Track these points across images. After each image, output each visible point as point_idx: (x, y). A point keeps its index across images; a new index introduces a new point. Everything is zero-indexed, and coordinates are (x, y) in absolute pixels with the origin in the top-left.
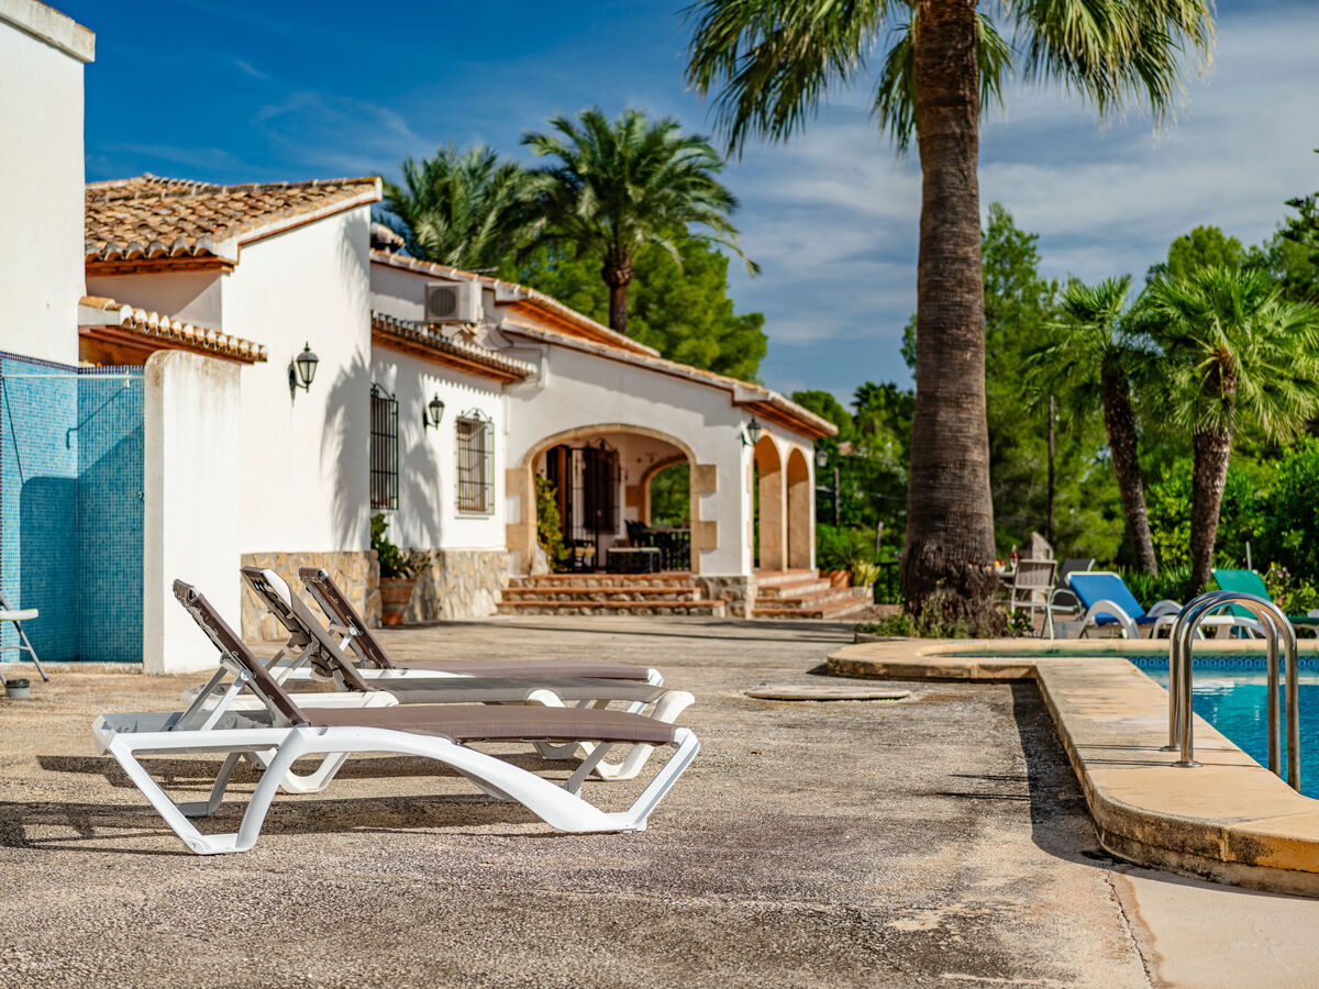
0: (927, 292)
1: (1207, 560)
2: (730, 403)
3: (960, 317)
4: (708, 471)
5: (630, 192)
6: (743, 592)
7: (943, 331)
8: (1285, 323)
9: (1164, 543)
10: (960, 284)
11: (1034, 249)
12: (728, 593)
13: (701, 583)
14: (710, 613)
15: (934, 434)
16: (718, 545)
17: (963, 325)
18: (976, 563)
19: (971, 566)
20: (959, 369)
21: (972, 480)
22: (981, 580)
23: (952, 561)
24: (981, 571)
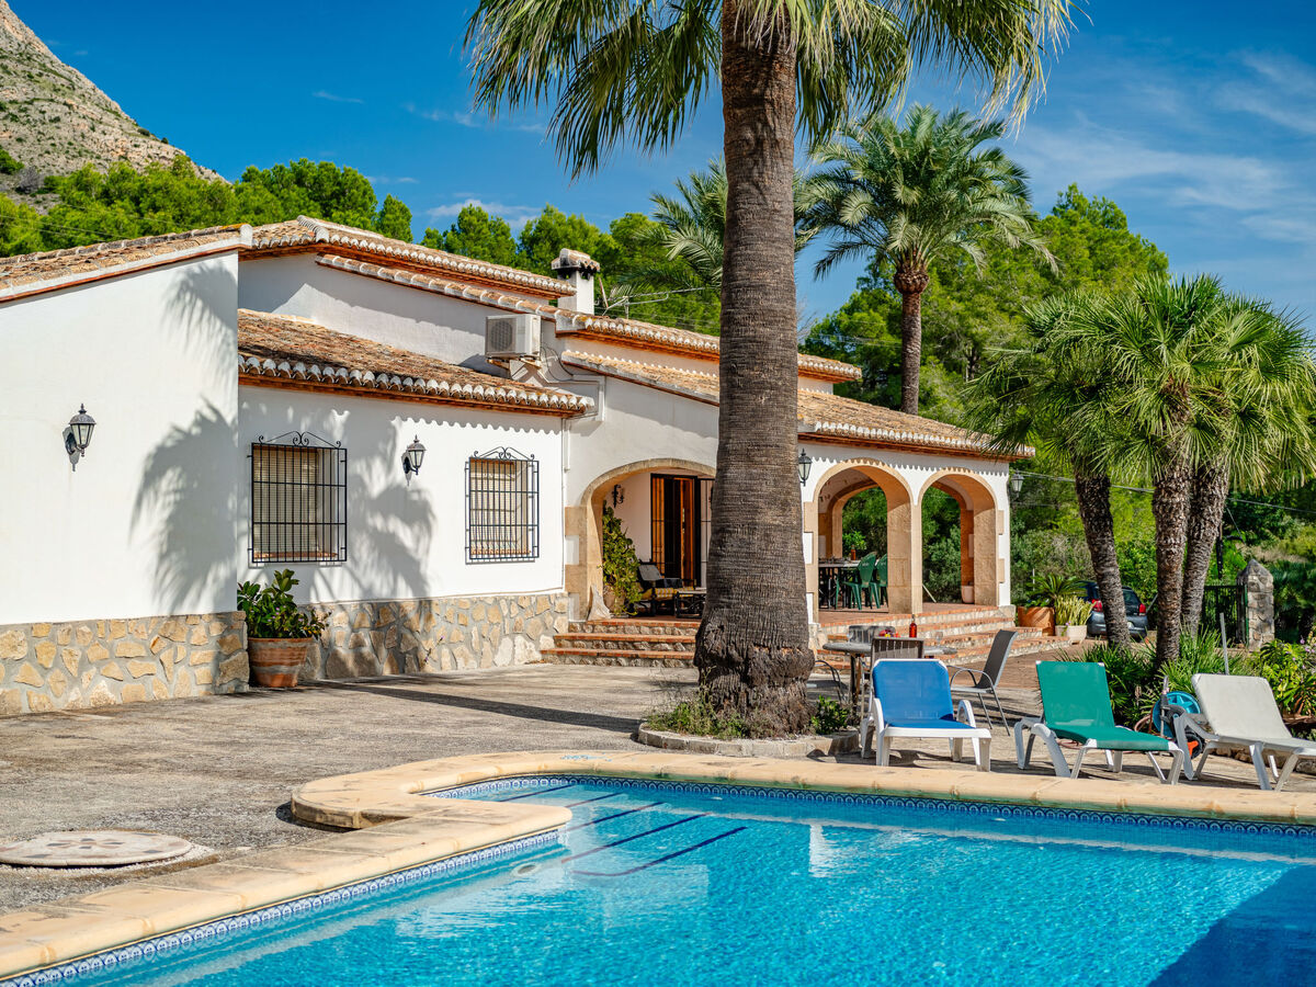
5: (899, 195)
7: (734, 372)
15: (724, 493)
17: (756, 363)
18: (764, 646)
19: (757, 649)
20: (752, 416)
21: (763, 547)
22: (768, 665)
23: (734, 643)
24: (770, 655)
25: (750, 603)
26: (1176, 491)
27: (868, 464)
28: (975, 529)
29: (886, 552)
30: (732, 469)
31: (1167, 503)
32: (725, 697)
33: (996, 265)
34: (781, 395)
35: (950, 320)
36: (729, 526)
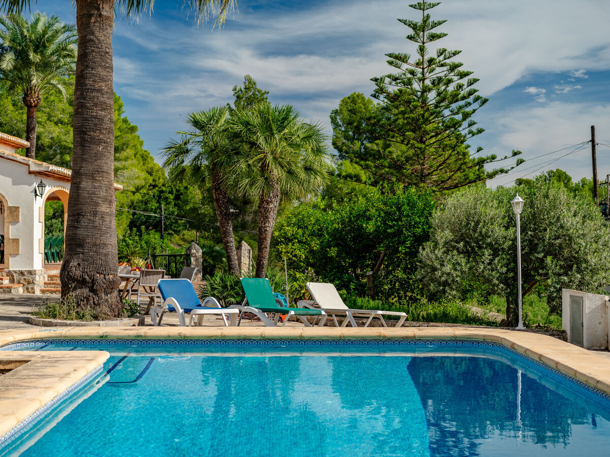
0: (77, 109)
1: (263, 268)
2: (28, 172)
3: (96, 125)
4: (15, 210)
5: (31, 57)
6: (34, 279)
7: (85, 133)
8: (301, 136)
9: (284, 250)
10: (96, 105)
11: (267, 99)
12: (25, 279)
13: (9, 274)
14: (10, 292)
15: (79, 195)
16: (20, 253)
17: (97, 129)
18: (102, 274)
19: (98, 275)
20: (94, 156)
21: (101, 223)
22: (104, 283)
23: (87, 272)
24: (105, 278)
25: (95, 252)
26: (271, 202)
30: (83, 183)
31: (267, 208)
32: (81, 300)
33: (47, 98)
34: (109, 146)
35: (18, 124)
36: (82, 212)
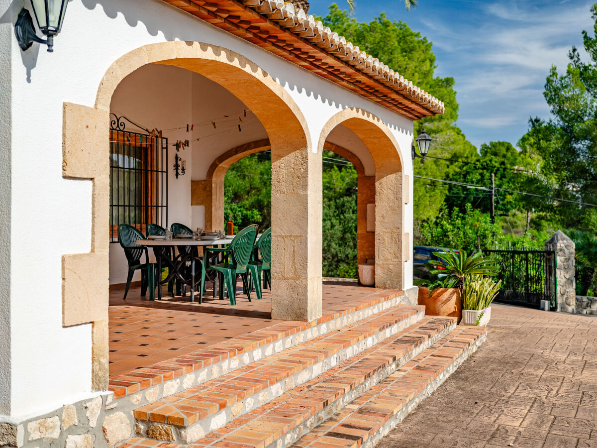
27: (236, 63)
28: (377, 197)
29: (269, 225)
